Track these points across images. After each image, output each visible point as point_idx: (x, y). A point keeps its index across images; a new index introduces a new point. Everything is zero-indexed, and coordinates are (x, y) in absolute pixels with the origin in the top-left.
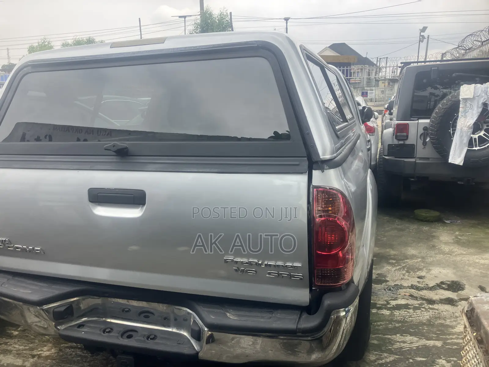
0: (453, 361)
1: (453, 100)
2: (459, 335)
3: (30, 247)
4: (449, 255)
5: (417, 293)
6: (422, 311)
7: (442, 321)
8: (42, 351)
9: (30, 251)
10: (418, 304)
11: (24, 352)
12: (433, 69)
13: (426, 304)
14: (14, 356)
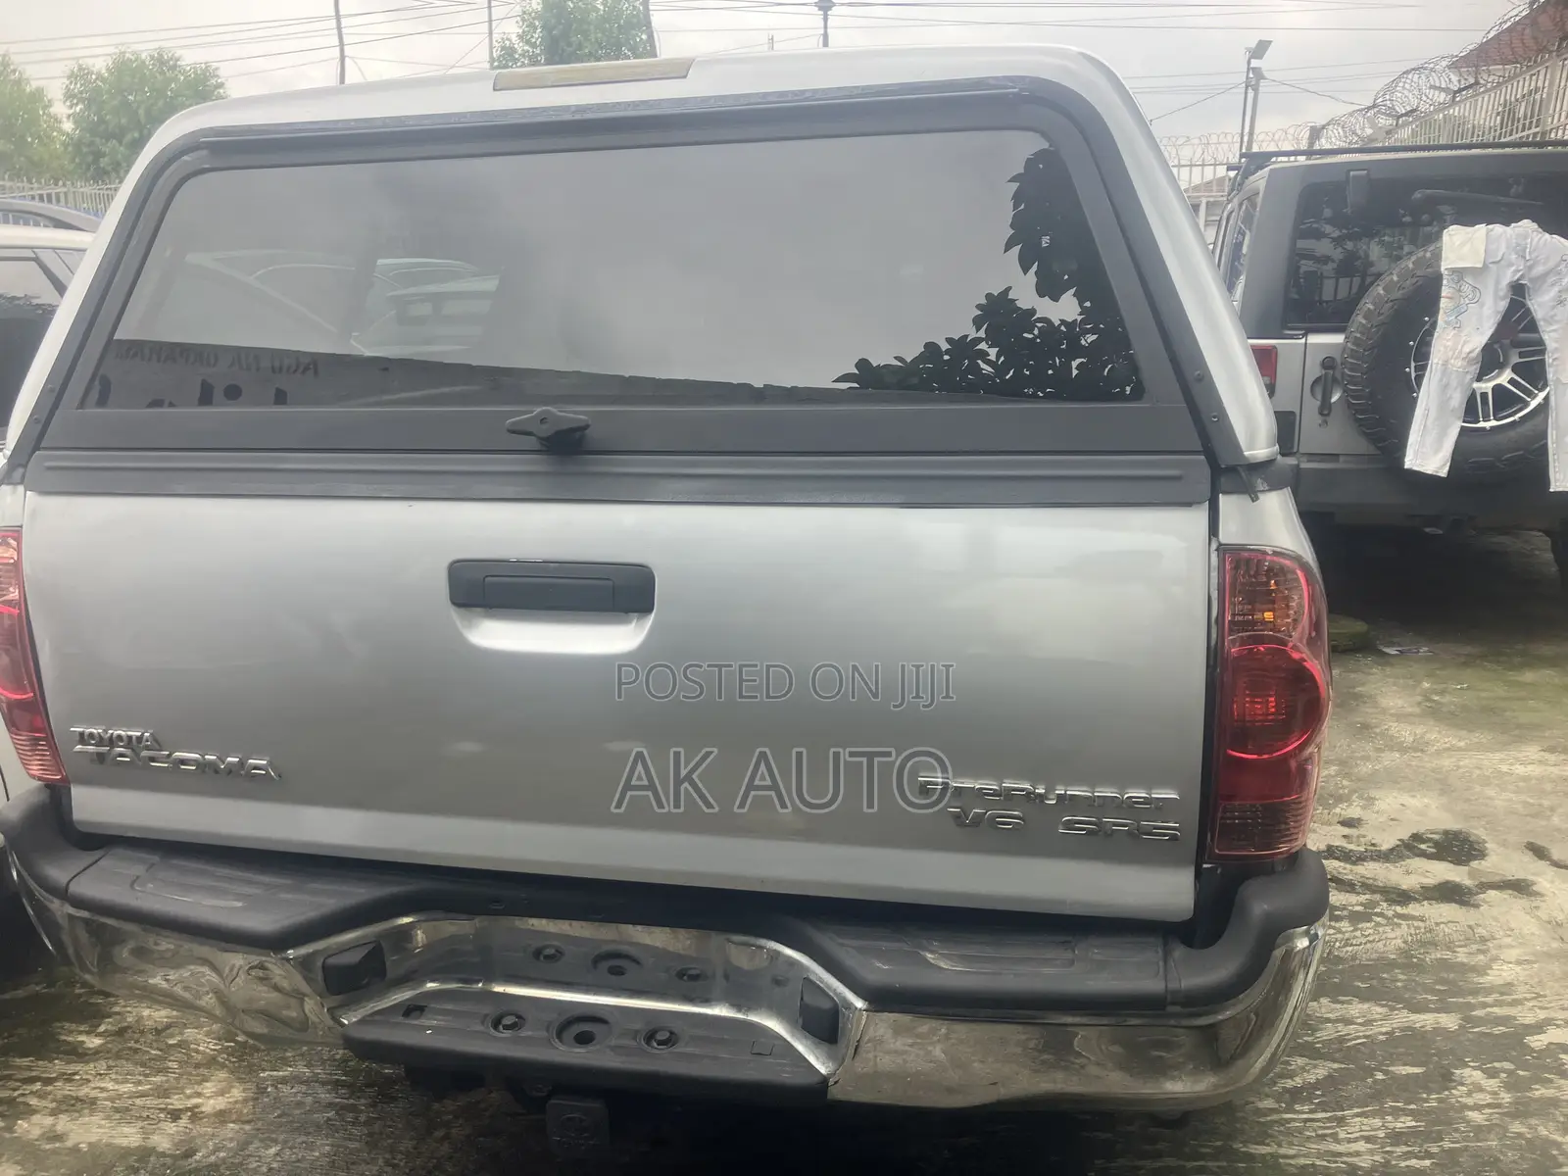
0: (1504, 1071)
1: (1419, 273)
2: (1502, 994)
3: (229, 759)
4: (1419, 754)
5: (1351, 871)
6: (1378, 924)
7: (1444, 952)
8: (199, 1095)
9: (230, 770)
10: (1361, 904)
11: (138, 1101)
12: (1354, 177)
13: (1385, 905)
14: (108, 1118)
